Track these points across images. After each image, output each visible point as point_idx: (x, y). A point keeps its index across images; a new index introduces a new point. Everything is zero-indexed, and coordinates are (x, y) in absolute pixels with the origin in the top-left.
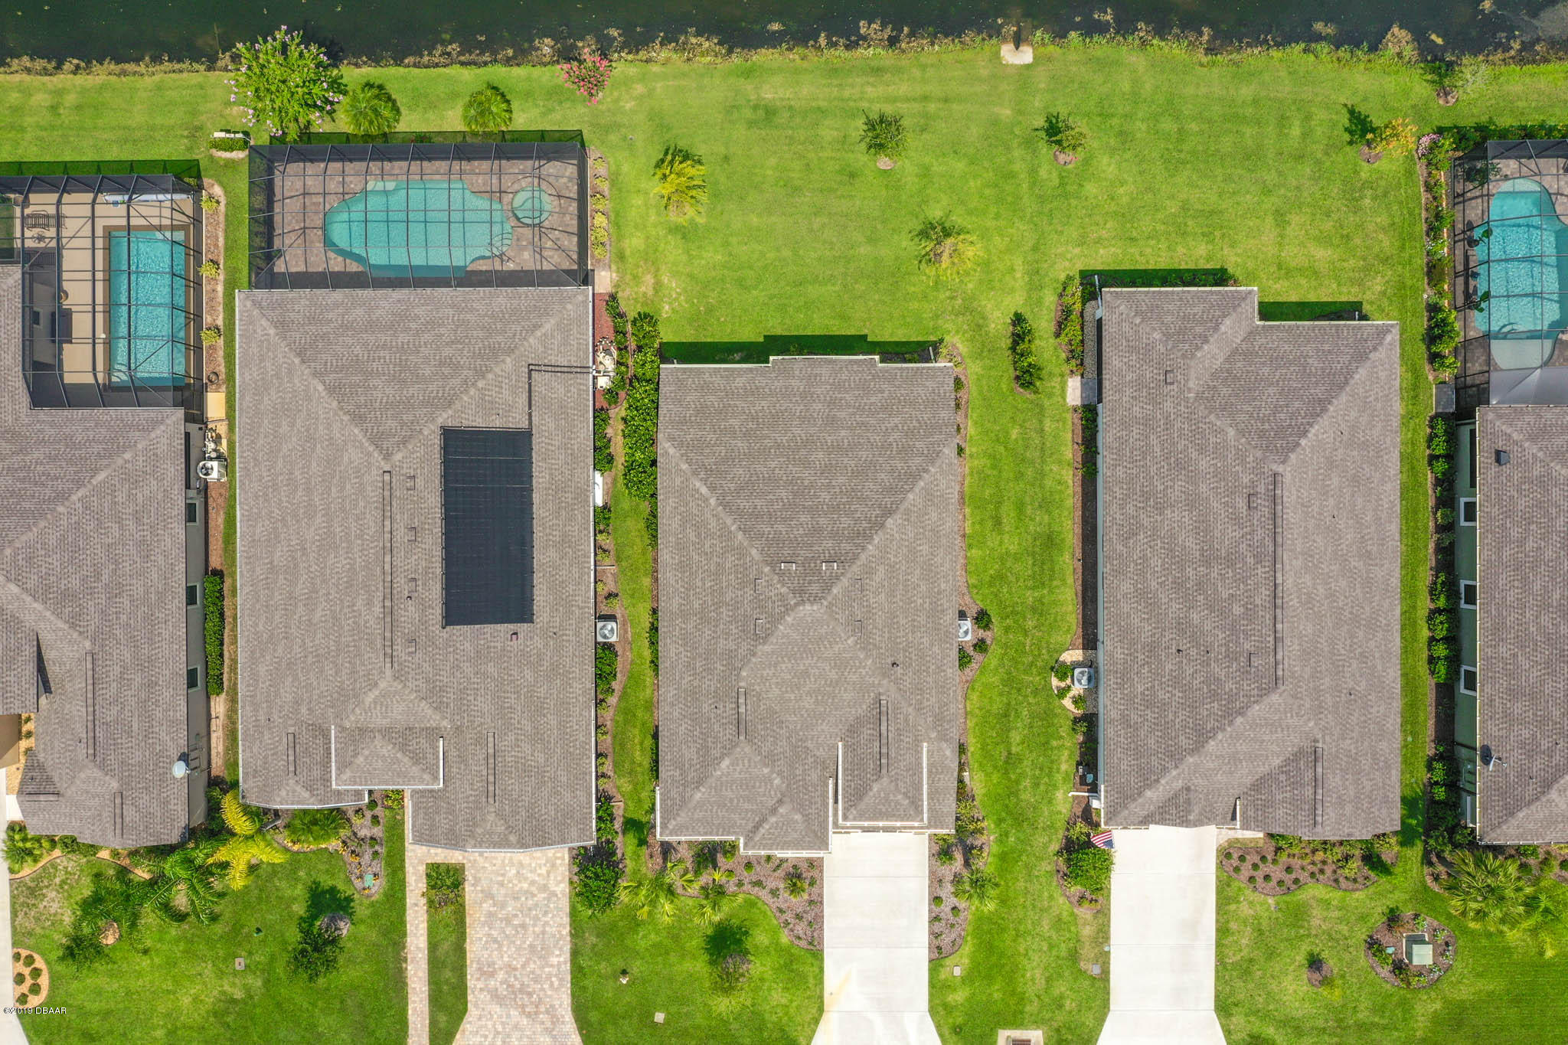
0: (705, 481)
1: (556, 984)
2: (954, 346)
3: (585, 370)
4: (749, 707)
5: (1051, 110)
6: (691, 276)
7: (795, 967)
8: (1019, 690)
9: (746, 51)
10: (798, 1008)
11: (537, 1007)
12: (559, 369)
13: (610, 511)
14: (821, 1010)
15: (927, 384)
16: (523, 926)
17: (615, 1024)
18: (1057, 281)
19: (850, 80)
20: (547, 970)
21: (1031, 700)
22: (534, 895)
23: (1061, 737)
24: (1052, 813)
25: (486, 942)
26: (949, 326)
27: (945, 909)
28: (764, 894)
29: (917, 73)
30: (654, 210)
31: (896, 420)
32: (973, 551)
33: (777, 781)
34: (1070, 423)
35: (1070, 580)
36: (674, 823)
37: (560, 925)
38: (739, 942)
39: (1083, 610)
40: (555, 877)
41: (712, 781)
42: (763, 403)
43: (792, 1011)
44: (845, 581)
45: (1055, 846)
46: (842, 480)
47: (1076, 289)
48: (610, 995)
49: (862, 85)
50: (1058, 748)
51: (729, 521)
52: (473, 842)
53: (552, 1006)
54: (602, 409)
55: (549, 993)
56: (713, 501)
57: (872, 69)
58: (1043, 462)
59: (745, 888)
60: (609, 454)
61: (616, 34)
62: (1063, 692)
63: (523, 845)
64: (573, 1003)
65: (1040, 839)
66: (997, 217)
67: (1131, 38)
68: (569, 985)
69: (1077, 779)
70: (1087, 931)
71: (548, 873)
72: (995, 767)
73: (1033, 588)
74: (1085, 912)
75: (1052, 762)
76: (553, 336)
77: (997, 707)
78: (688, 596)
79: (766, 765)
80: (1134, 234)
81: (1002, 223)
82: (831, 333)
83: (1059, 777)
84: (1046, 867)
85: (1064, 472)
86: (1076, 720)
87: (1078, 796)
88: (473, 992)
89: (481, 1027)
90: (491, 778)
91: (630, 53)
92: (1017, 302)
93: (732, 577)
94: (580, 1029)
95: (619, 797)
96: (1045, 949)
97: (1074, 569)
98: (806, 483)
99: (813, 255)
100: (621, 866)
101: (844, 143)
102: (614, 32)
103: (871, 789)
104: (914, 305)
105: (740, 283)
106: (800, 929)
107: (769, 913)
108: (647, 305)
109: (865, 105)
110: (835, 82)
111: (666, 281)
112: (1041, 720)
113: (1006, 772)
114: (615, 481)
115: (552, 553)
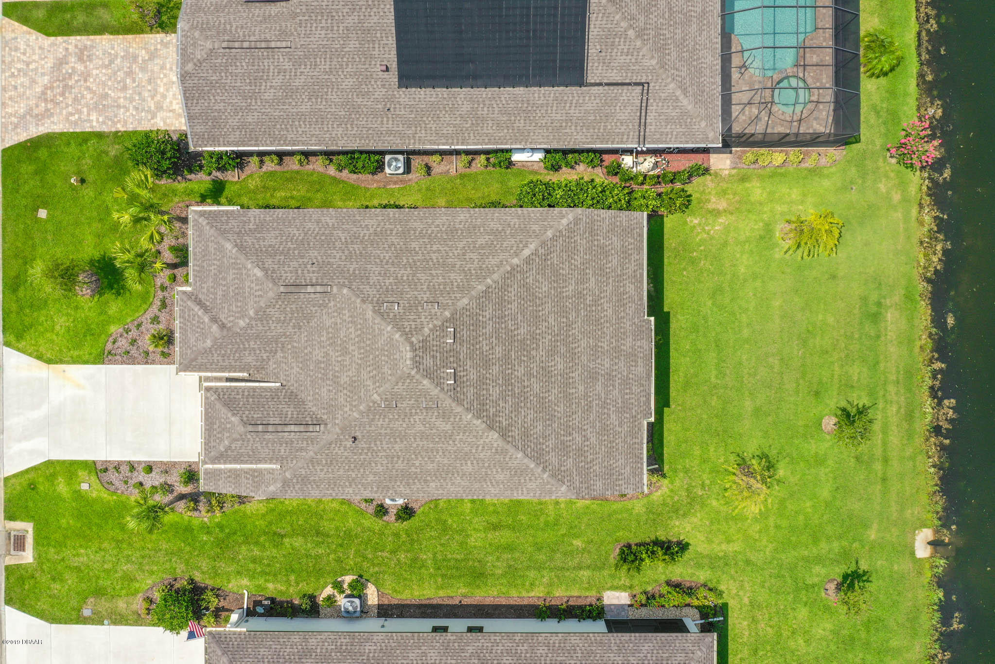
0: (535, 253)
1: (72, 118)
2: (659, 488)
3: (642, 139)
4: (312, 296)
5: (874, 575)
6: (725, 244)
7: (88, 338)
8: (341, 545)
9: (929, 295)
10: (52, 341)
11: (52, 101)
12: (643, 114)
13: (507, 168)
14: (49, 362)
15: (628, 468)
16: (125, 88)
17: (36, 173)
18: (718, 582)
19: (902, 391)
20: (85, 110)
21: (332, 556)
22: (153, 98)
23: (297, 584)
24: (228, 575)
25: (110, 54)
26: (677, 483)
27: (141, 477)
28: (154, 309)
29: (909, 452)
30: (786, 210)
31: (593, 440)
32: (469, 504)
33: (242, 323)
34: (587, 594)
35: (441, 593)
36: (204, 223)
37: (125, 122)
38: (111, 287)
39: (414, 605)
40: (169, 118)
41: (242, 258)
42: (610, 311)
43: (48, 335)
44: (435, 391)
45: (198, 577)
46: (536, 387)
47: (712, 600)
48: (62, 168)
49: (898, 402)
50: (288, 581)
51: (496, 276)
52: (186, 28)
53: (52, 115)
54: (602, 161)
55: (64, 112)
56: (516, 261)
57: (913, 411)
58: (551, 570)
59: (160, 292)
60: (560, 167)
61: (945, 175)
62: (338, 586)
63: (184, 77)
64: (54, 133)
65: (205, 564)
66: (777, 527)
67: (937, 647)
68: (71, 130)
69: (260, 598)
70: (121, 605)
71: (173, 111)
72: (270, 523)
73: (434, 557)
74: (138, 604)
75: (275, 575)
76: (675, 108)
77: (327, 526)
78: (423, 237)
79: (256, 313)
80: (761, 653)
81: (772, 531)
82: (671, 374)
83: (261, 581)
84: (180, 569)
85: (542, 588)
86: (312, 598)
87: (243, 599)
88: (64, 42)
89: (33, 50)
90: (246, 45)
91: (928, 188)
92: (699, 544)
93: (441, 280)
94: (31, 141)
95: (243, 177)
96: (106, 566)
97: (452, 597)
98: (534, 353)
99: (744, 357)
100: (179, 178)
101: (846, 385)
102: (947, 174)
103: (234, 415)
104: (697, 451)
105: (718, 290)
106: (123, 343)
107: (137, 315)
108: (699, 203)
109: (881, 405)
110: (901, 377)
111: (720, 220)
112: (314, 566)
113: (265, 533)
114: (535, 173)
115: (466, 108)
